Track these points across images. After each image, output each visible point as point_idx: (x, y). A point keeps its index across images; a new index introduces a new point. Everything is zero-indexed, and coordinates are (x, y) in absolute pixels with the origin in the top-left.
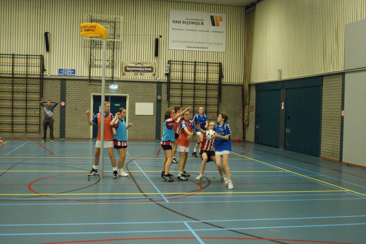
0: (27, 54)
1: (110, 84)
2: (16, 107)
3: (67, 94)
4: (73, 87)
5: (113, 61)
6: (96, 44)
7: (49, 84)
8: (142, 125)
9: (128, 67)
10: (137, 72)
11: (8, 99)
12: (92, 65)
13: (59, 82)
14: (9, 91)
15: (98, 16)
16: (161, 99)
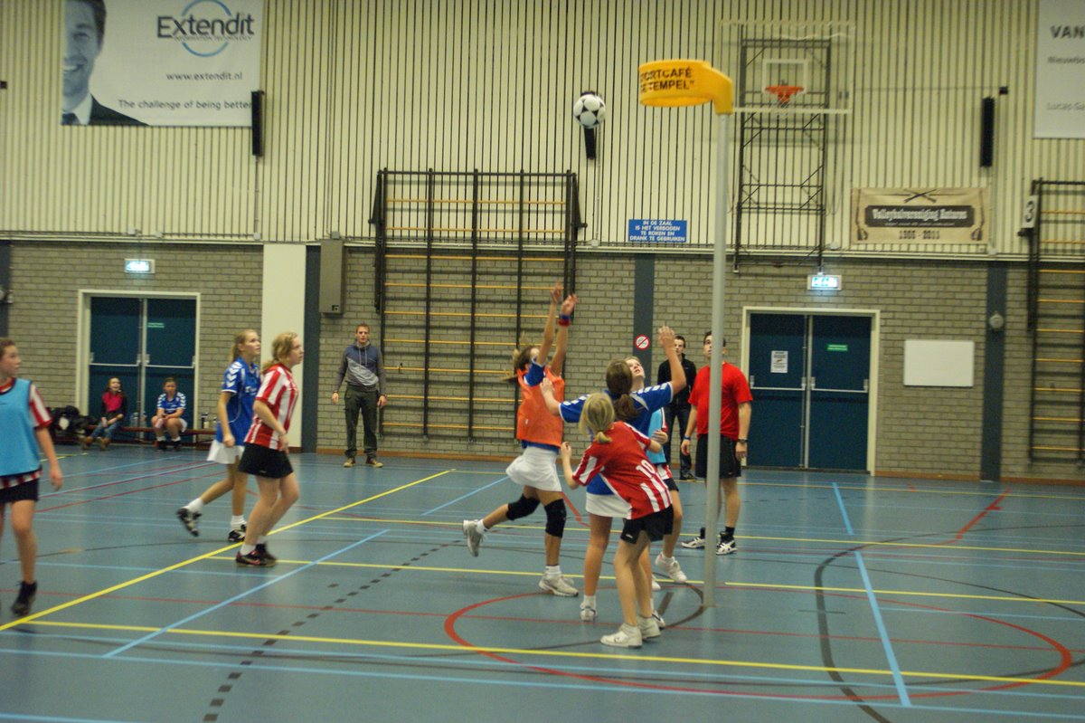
0: (522, 171)
1: (808, 271)
2: (483, 352)
3: (656, 309)
4: (680, 282)
5: (821, 188)
6: (761, 129)
7: (594, 273)
8: (928, 422)
9: (880, 208)
10: (910, 226)
11: (458, 324)
12: (744, 206)
13: (631, 265)
14: (460, 297)
15: (768, 27)
16: (1003, 328)
